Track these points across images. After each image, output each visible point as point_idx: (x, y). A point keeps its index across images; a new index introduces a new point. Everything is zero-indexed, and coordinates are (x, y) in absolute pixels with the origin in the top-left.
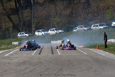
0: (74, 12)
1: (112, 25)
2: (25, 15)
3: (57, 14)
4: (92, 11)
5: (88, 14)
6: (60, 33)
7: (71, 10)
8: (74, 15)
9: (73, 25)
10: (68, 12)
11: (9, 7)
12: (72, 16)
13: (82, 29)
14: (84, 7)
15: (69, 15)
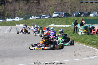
0: (30, 8)
1: (53, 16)
2: (1, 8)
3: (20, 9)
4: (41, 7)
5: (38, 9)
6: (21, 20)
7: (28, 6)
9: (29, 15)
12: (29, 10)
13: (35, 18)
14: (36, 5)
15: (27, 10)
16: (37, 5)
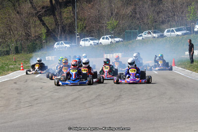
0: (138, 10)
1: (196, 30)
2: (65, 15)
3: (112, 14)
4: (164, 9)
5: (158, 13)
6: (117, 42)
7: (133, 7)
8: (138, 16)
9: (136, 29)
10: (129, 10)
11: (40, 4)
12: (134, 17)
13: (150, 35)
14: (152, 3)
15: (131, 16)
16: (154, 2)
